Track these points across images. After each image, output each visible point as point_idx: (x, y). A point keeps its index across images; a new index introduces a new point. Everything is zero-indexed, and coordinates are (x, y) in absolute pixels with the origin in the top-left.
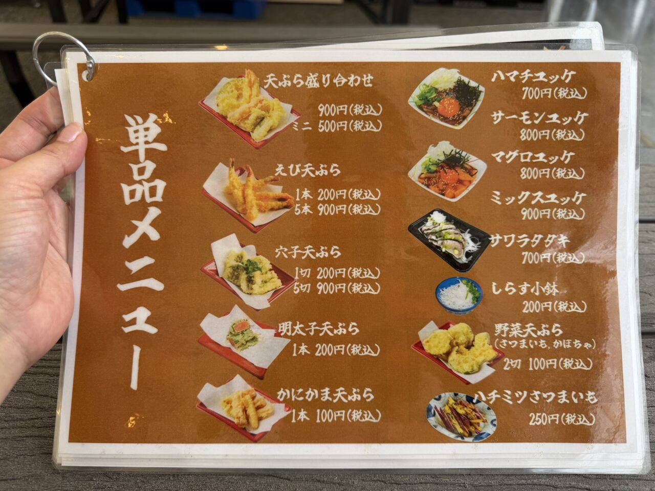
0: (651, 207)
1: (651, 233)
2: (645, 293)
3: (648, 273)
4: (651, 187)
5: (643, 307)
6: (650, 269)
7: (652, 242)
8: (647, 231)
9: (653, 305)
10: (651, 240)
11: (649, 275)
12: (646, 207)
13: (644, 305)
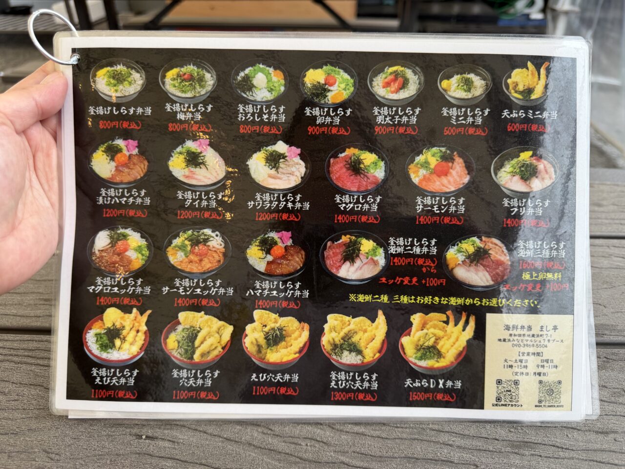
0: (615, 224)
1: (612, 248)
2: (600, 305)
3: (605, 286)
4: (617, 205)
5: (596, 318)
6: (607, 282)
7: (612, 257)
8: (608, 247)
9: (606, 317)
10: (611, 255)
11: (606, 288)
12: (610, 224)
13: (597, 316)
